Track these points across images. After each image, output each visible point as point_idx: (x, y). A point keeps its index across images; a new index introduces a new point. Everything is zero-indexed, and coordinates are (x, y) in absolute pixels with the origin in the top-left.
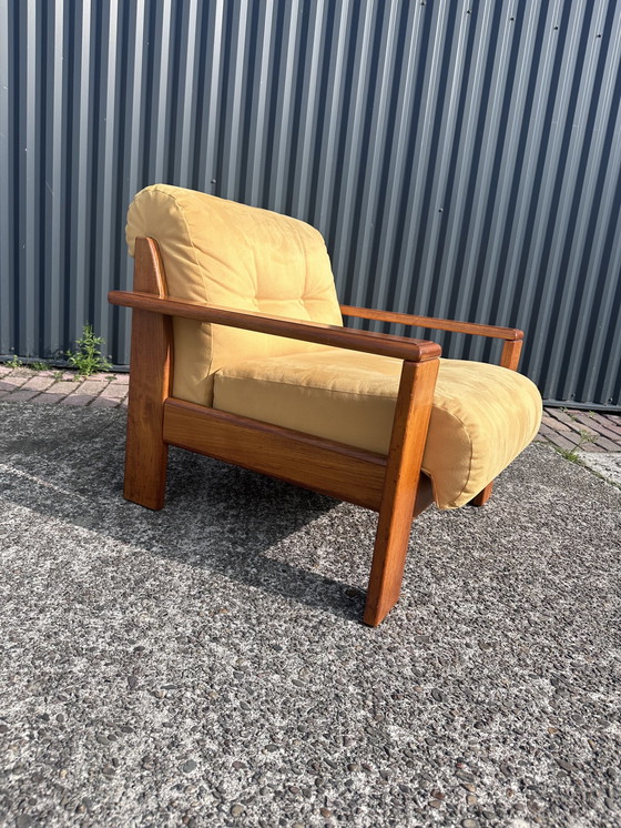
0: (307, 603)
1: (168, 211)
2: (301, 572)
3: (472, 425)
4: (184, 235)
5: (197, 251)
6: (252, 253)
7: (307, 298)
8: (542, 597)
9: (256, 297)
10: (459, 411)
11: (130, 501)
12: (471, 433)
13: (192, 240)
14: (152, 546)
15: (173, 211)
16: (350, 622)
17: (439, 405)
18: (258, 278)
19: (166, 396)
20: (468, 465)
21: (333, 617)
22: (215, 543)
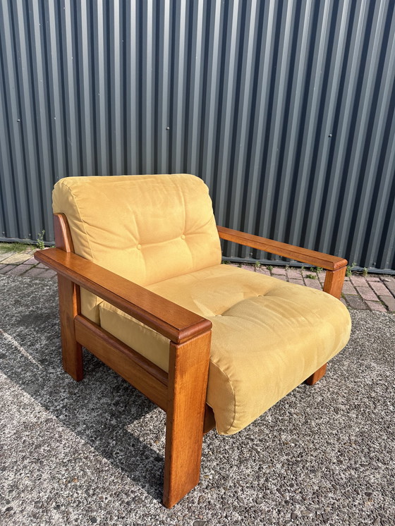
0: (134, 479)
1: (68, 198)
2: (145, 447)
3: (237, 381)
4: (77, 215)
5: (85, 225)
6: (133, 217)
7: (188, 234)
8: (316, 488)
9: (139, 244)
10: (228, 368)
11: (66, 372)
12: (235, 387)
13: (82, 218)
14: (61, 413)
15: (70, 198)
16: (155, 501)
17: (215, 361)
18: (139, 232)
19: (76, 314)
20: (233, 409)
21: (146, 494)
22: (101, 414)
